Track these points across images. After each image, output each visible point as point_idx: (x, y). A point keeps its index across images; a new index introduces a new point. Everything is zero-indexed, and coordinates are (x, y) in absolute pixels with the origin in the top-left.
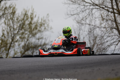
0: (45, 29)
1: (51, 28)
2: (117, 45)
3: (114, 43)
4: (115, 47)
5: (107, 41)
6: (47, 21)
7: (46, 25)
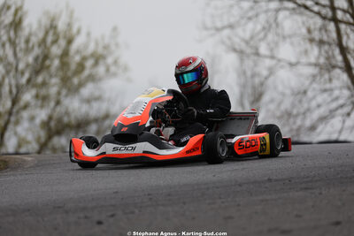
0: (108, 70)
1: (126, 69)
2: (349, 114)
3: (340, 111)
4: (344, 122)
5: (319, 106)
6: (113, 47)
7: (110, 60)
